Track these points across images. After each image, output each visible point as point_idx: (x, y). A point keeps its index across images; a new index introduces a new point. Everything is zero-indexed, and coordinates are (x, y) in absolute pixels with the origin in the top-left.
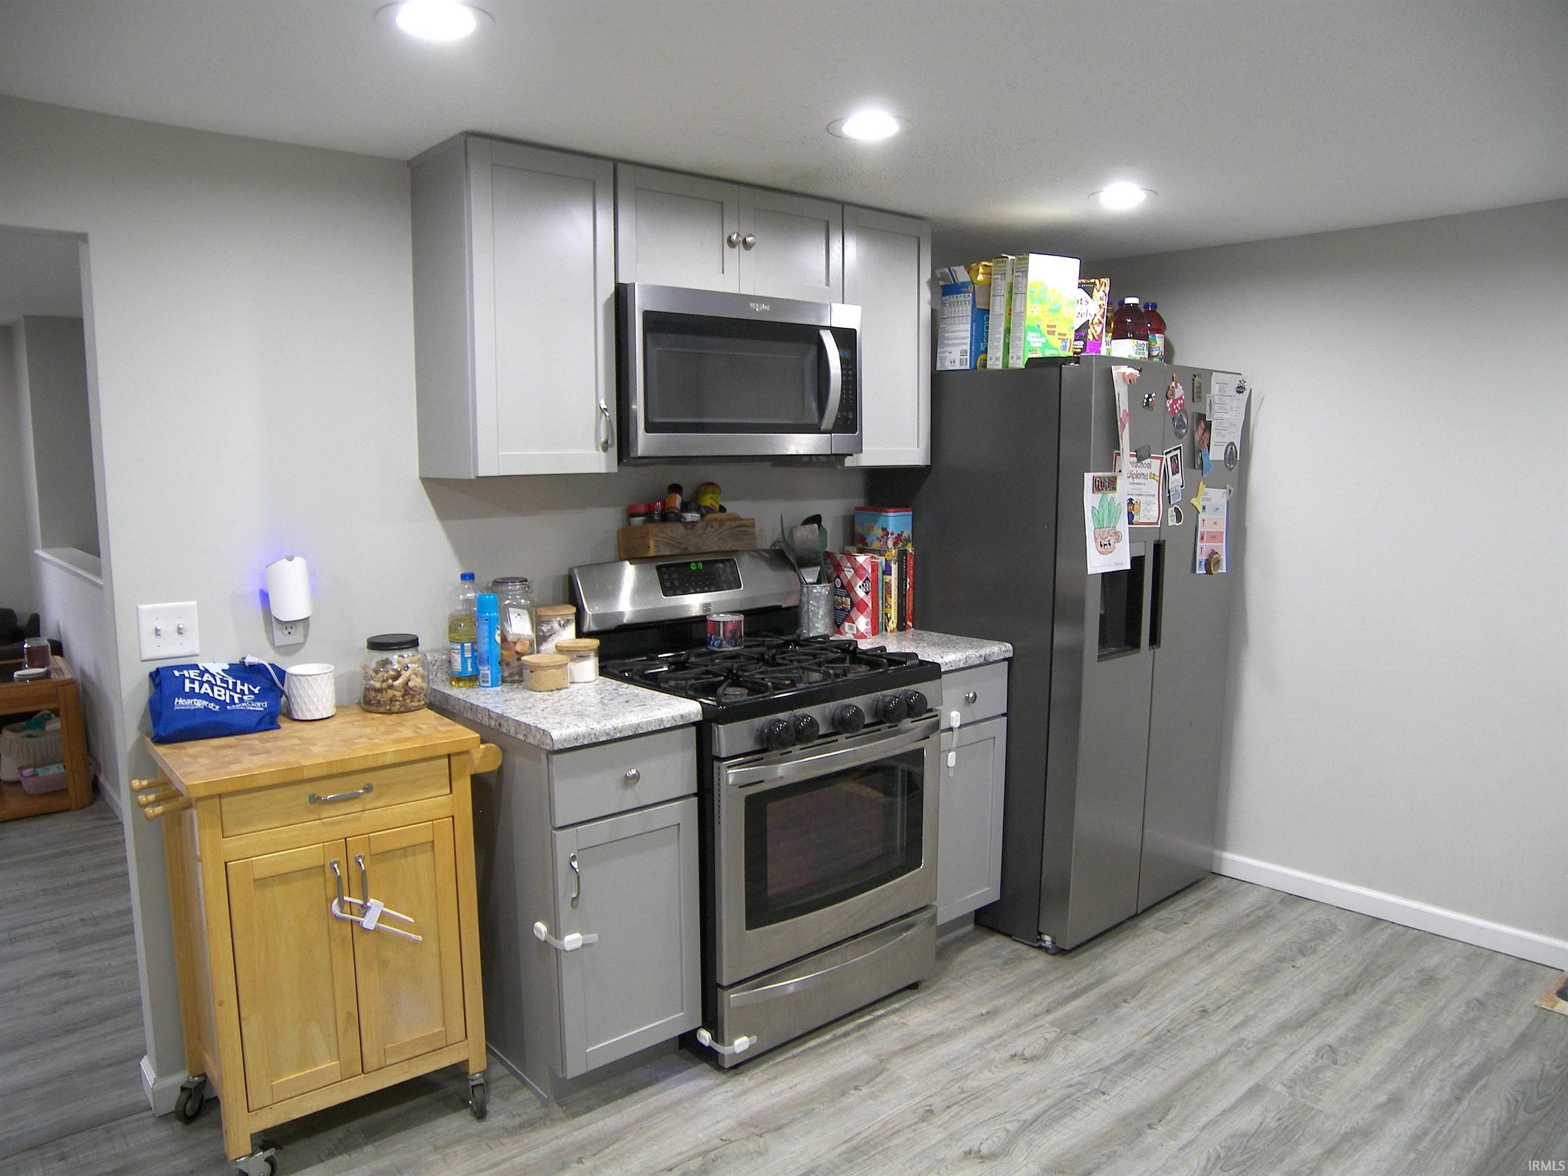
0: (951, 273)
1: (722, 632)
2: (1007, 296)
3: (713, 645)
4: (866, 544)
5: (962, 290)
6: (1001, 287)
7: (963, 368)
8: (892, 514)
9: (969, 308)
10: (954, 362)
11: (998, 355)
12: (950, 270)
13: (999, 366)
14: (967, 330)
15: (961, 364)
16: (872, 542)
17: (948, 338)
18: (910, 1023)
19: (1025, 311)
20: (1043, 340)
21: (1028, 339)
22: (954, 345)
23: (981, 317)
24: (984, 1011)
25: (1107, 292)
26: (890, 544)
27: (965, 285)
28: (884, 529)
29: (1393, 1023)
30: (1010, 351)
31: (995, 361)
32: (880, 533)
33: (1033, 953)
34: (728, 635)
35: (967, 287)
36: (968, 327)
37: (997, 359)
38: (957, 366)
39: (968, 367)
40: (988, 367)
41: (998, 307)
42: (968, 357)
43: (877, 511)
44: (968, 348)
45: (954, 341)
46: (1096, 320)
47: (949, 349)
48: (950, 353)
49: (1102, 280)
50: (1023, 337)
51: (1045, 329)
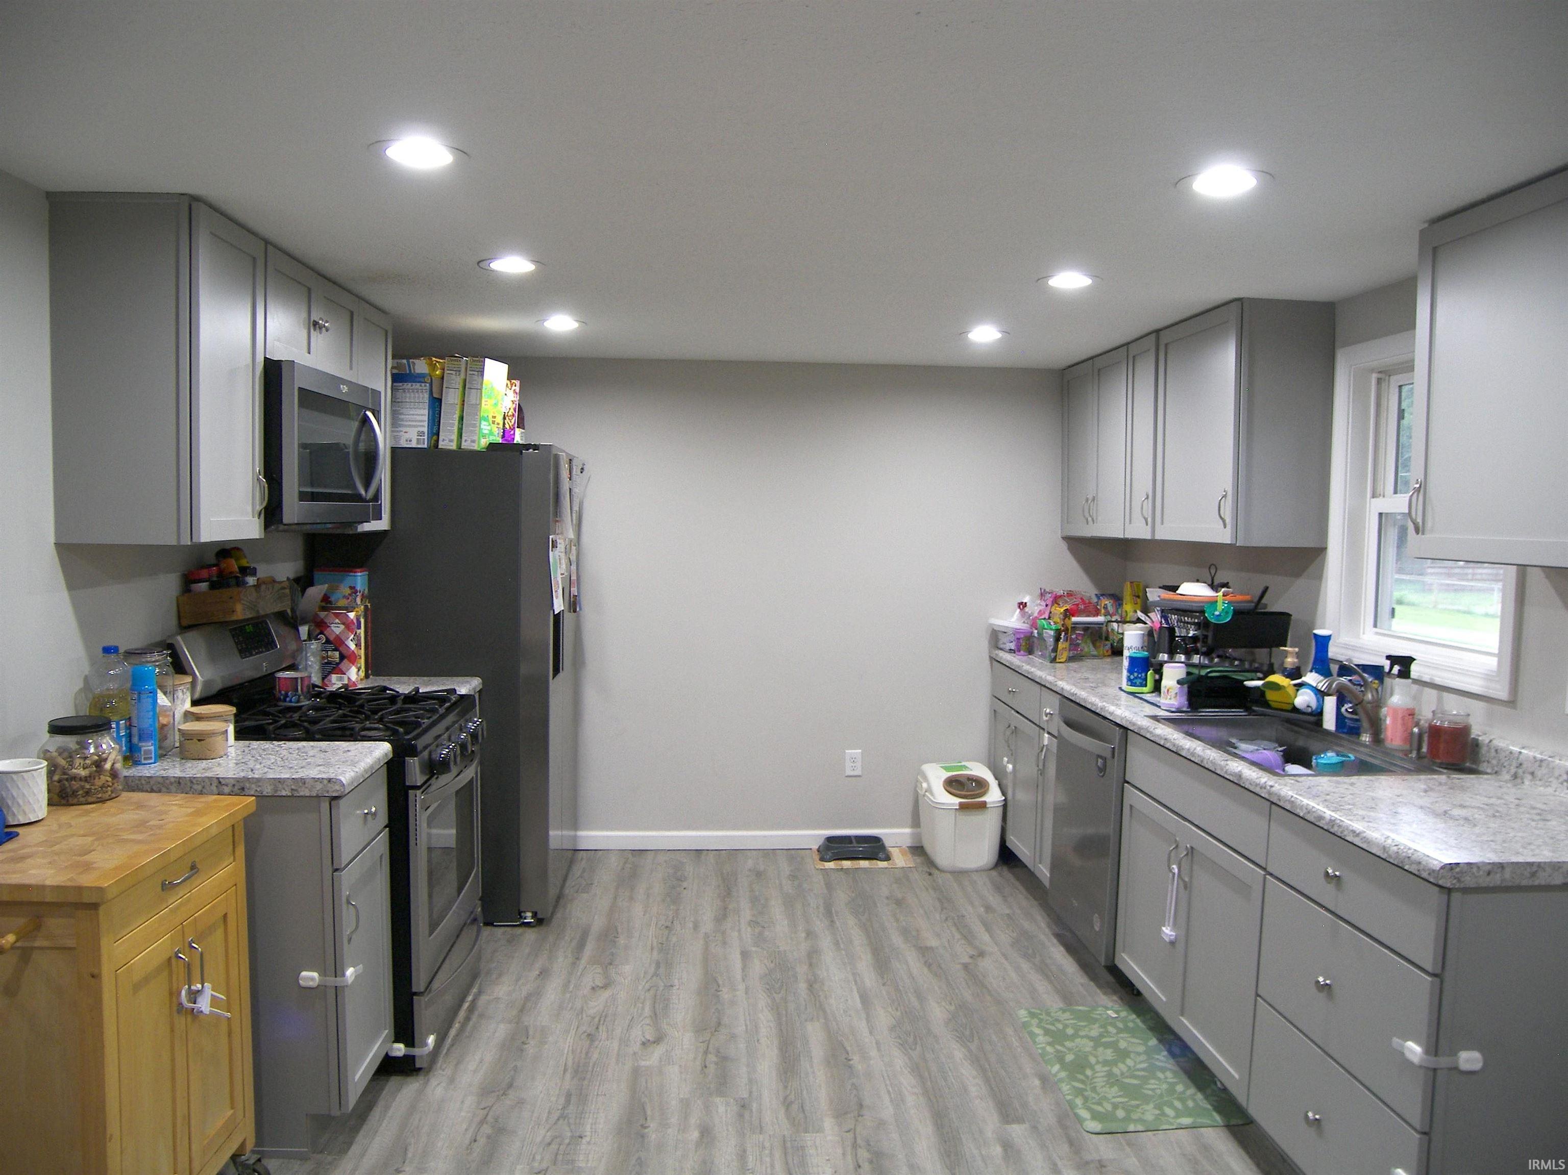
0: (409, 367)
1: (299, 688)
2: (461, 389)
3: (291, 701)
4: (330, 602)
5: (418, 380)
6: (454, 382)
7: (419, 446)
8: (359, 574)
9: (427, 396)
10: (410, 441)
11: (452, 438)
12: (408, 362)
13: (453, 446)
14: (425, 415)
15: (418, 443)
16: (337, 601)
17: (402, 420)
18: (501, 995)
19: (480, 404)
20: (489, 428)
21: (482, 426)
22: (410, 426)
23: (436, 404)
24: (537, 973)
25: (518, 390)
26: (358, 600)
27: (422, 376)
28: (352, 588)
29: (767, 900)
30: (463, 435)
31: (448, 441)
32: (348, 591)
33: (519, 931)
34: (305, 689)
35: (424, 377)
36: (426, 412)
37: (451, 441)
38: (414, 444)
39: (426, 446)
40: (440, 447)
41: (451, 398)
42: (426, 437)
43: (345, 571)
44: (425, 430)
45: (407, 423)
46: (510, 413)
47: (404, 429)
48: (405, 432)
49: (513, 381)
50: (478, 425)
51: (491, 419)
